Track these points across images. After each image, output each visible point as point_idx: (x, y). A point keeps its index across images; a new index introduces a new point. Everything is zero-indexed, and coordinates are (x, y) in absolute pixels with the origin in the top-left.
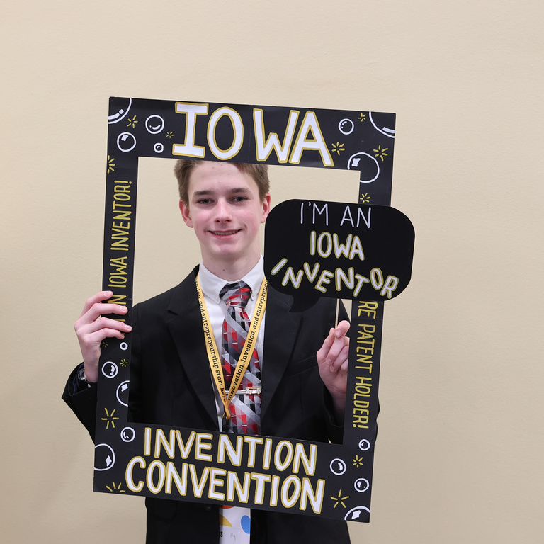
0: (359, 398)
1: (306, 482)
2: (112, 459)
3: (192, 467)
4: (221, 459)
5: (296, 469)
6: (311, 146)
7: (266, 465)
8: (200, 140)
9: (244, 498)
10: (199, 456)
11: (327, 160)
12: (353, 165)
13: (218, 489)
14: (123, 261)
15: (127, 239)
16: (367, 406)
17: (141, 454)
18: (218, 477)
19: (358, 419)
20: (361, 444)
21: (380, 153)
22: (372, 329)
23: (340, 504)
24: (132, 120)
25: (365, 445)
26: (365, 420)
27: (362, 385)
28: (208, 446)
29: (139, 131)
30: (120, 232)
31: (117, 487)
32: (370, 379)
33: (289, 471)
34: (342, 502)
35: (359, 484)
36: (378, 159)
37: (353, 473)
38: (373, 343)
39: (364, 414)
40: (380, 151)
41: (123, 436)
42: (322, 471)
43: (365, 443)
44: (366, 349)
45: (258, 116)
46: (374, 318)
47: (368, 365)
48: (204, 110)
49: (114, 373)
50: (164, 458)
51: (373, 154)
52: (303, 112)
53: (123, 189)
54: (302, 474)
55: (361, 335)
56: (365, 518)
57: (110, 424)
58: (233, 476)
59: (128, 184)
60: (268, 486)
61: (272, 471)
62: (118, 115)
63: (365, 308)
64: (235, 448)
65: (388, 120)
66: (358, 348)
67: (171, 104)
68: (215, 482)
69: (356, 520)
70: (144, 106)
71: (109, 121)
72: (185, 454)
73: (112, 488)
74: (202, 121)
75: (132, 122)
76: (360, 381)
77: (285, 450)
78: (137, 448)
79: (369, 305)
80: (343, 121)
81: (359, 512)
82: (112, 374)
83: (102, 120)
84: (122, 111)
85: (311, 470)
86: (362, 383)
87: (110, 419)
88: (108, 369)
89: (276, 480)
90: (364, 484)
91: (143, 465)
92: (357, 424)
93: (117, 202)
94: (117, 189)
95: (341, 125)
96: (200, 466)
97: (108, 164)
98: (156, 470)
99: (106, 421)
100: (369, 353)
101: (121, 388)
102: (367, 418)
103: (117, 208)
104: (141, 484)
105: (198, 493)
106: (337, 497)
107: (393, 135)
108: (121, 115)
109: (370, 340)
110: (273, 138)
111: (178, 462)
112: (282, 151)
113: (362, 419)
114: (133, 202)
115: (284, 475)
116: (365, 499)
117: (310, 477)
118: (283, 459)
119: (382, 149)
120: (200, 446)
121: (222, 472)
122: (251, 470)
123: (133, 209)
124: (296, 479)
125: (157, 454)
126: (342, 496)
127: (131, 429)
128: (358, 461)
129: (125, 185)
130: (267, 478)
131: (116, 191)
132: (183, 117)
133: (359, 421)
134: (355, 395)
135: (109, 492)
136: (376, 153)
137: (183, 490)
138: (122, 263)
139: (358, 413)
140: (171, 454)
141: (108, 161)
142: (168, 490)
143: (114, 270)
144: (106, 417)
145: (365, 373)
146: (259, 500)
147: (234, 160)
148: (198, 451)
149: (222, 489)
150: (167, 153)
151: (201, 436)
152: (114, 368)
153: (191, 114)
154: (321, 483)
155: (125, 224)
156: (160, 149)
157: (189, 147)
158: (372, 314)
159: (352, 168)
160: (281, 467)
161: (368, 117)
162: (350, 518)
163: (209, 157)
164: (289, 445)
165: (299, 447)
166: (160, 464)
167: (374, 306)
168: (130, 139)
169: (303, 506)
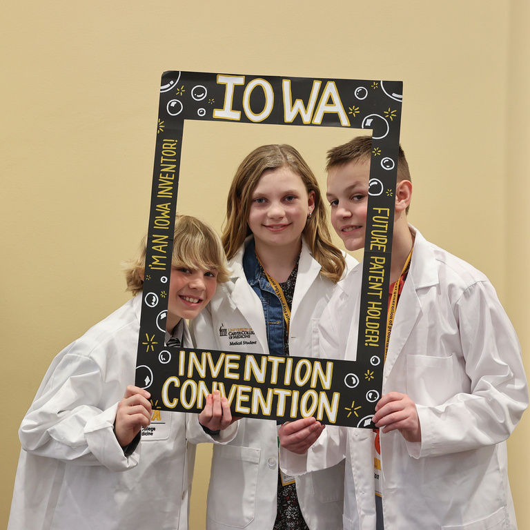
0: (370, 320)
1: (323, 395)
2: (150, 379)
3: (221, 385)
4: (247, 377)
5: (313, 385)
6: (330, 109)
7: (287, 382)
8: (237, 105)
9: (267, 411)
10: (228, 375)
11: (344, 120)
12: (366, 125)
13: (244, 404)
14: (167, 206)
15: (171, 188)
16: (378, 327)
17: (176, 374)
18: (244, 393)
19: (369, 338)
20: (372, 360)
21: (390, 114)
22: (382, 261)
23: (353, 414)
24: (180, 89)
25: (376, 361)
26: (376, 339)
27: (373, 309)
28: (236, 366)
29: (186, 99)
30: (166, 182)
32: (380, 304)
33: (307, 387)
34: (355, 412)
35: (370, 395)
36: (388, 119)
37: (365, 386)
38: (383, 273)
39: (375, 334)
41: (161, 358)
42: (337, 385)
43: (376, 359)
44: (377, 278)
45: (286, 85)
46: (384, 251)
47: (379, 291)
48: (241, 81)
49: (155, 303)
50: (196, 377)
51: (384, 115)
52: (324, 82)
53: (170, 146)
54: (319, 388)
55: (373, 266)
57: (150, 347)
58: (257, 392)
59: (175, 142)
60: (289, 400)
61: (293, 386)
62: (168, 85)
63: (377, 243)
64: (260, 367)
65: (397, 87)
66: (370, 277)
67: (213, 77)
68: (240, 398)
69: (367, 427)
70: (190, 78)
71: (161, 90)
72: (215, 374)
74: (239, 91)
75: (180, 91)
76: (371, 305)
77: (304, 367)
78: (172, 369)
79: (379, 240)
80: (359, 89)
82: (153, 303)
83: (155, 89)
84: (172, 82)
85: (327, 384)
86: (373, 307)
87: (150, 343)
88: (150, 299)
89: (296, 394)
90: (375, 395)
91: (177, 384)
92: (368, 343)
93: (165, 157)
94: (165, 146)
95: (357, 92)
96: (228, 384)
97: (158, 125)
98: (189, 388)
99: (147, 345)
100: (379, 281)
101: (160, 317)
102: (378, 337)
103: (164, 162)
104: (176, 401)
106: (350, 407)
107: (401, 99)
108: (171, 86)
109: (381, 270)
110: (299, 103)
111: (209, 381)
112: (306, 114)
113: (373, 339)
114: (178, 157)
115: (302, 390)
117: (326, 391)
118: (302, 376)
119: (391, 111)
120: (228, 366)
121: (248, 389)
122: (273, 387)
123: (178, 163)
124: (314, 393)
125: (190, 374)
126: (355, 407)
127: (168, 352)
128: (369, 376)
129: (172, 143)
130: (288, 393)
131: (164, 148)
132: (223, 87)
133: (371, 340)
134: (367, 317)
136: (387, 114)
138: (166, 208)
139: (370, 333)
140: (203, 374)
141: (159, 123)
142: (199, 406)
143: (159, 214)
144: (146, 341)
145: (376, 299)
146: (281, 412)
147: (265, 122)
148: (227, 370)
149: (247, 404)
150: (209, 117)
151: (229, 357)
152: (155, 298)
153: (230, 84)
154: (336, 396)
155: (170, 175)
156: (202, 113)
157: (227, 112)
158: (382, 248)
159: (366, 127)
160: (300, 383)
161: (379, 85)
162: (362, 426)
163: (244, 119)
164: (308, 363)
165: (317, 364)
166: (192, 383)
167: (384, 241)
168: (178, 104)
169: (320, 417)
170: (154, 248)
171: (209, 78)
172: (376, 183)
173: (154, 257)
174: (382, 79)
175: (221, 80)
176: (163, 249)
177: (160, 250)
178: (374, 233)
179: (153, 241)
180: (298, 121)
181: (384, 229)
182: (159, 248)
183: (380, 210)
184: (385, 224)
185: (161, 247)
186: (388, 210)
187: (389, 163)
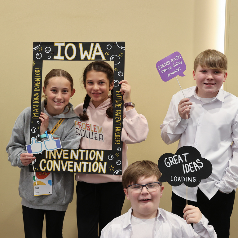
0: (117, 134)
1: (100, 163)
3: (62, 161)
4: (72, 158)
5: (97, 159)
6: (98, 54)
7: (87, 159)
8: (63, 54)
9: (79, 170)
10: (64, 157)
11: (103, 58)
13: (71, 168)
15: (39, 87)
16: (119, 137)
17: (45, 158)
18: (71, 164)
19: (117, 141)
20: (118, 149)
21: (120, 55)
22: (120, 111)
23: (112, 170)
26: (119, 141)
27: (118, 130)
28: (67, 154)
29: (43, 52)
30: (37, 85)
31: (37, 170)
32: (120, 128)
33: (94, 160)
35: (118, 162)
36: (120, 57)
37: (116, 159)
38: (121, 116)
39: (119, 139)
40: (120, 54)
42: (105, 159)
44: (118, 118)
45: (81, 45)
48: (63, 44)
50: (52, 159)
51: (118, 55)
52: (95, 43)
54: (99, 161)
55: (117, 114)
56: (120, 173)
58: (76, 163)
60: (88, 166)
61: (89, 160)
62: (36, 47)
63: (118, 105)
64: (76, 154)
65: (123, 44)
66: (116, 118)
67: (53, 43)
68: (69, 166)
69: (117, 174)
70: (44, 44)
71: (33, 49)
72: (59, 157)
73: (35, 170)
74: (63, 48)
75: (41, 49)
76: (117, 128)
77: (93, 153)
80: (108, 45)
81: (118, 172)
82: (34, 132)
83: (31, 49)
84: (37, 46)
85: (102, 159)
88: (33, 130)
89: (90, 163)
90: (119, 162)
91: (45, 162)
92: (116, 143)
93: (36, 75)
96: (65, 161)
97: (33, 63)
100: (119, 119)
101: (37, 136)
103: (36, 77)
104: (45, 168)
105: (64, 170)
107: (124, 49)
109: (120, 115)
110: (86, 52)
111: (57, 160)
112: (89, 56)
113: (118, 141)
114: (41, 75)
115: (92, 162)
118: (92, 156)
120: (64, 154)
121: (72, 162)
122: (81, 161)
123: (41, 77)
124: (97, 163)
125: (50, 158)
126: (112, 167)
128: (117, 155)
129: (39, 70)
130: (87, 163)
131: (35, 72)
132: (57, 47)
133: (117, 142)
134: (116, 133)
137: (59, 169)
138: (38, 95)
139: (117, 139)
140: (55, 157)
142: (54, 170)
143: (35, 97)
145: (118, 126)
146: (85, 170)
147: (73, 60)
148: (64, 156)
149: (72, 168)
150: (52, 59)
151: (64, 151)
152: (35, 129)
153: (59, 46)
154: (105, 163)
155: (38, 82)
157: (59, 57)
158: (120, 106)
159: (111, 60)
160: (92, 159)
161: (116, 44)
162: (115, 174)
163: (66, 59)
164: (94, 151)
165: (98, 152)
166: (51, 161)
167: (120, 104)
168: (40, 55)
169: (99, 171)
170: (33, 110)
171: (52, 44)
172: (116, 82)
173: (34, 114)
174: (117, 41)
176: (37, 110)
177: (36, 111)
178: (116, 101)
179: (33, 108)
180: (86, 59)
181: (120, 99)
183: (118, 92)
184: (120, 97)
185: (36, 110)
187: (121, 74)
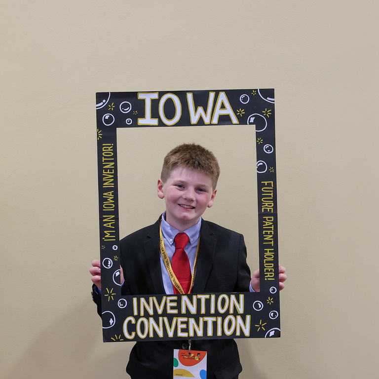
0: (267, 262)
1: (239, 318)
2: (113, 320)
3: (166, 319)
4: (184, 311)
5: (231, 311)
6: (223, 112)
7: (213, 311)
8: (155, 114)
9: (200, 333)
10: (169, 311)
11: (234, 120)
12: (250, 122)
13: (183, 330)
14: (111, 194)
15: (113, 180)
16: (272, 266)
17: (132, 315)
18: (182, 323)
19: (267, 275)
20: (271, 290)
21: (267, 113)
22: (271, 219)
23: (261, 329)
24: (111, 105)
25: (274, 290)
26: (272, 275)
27: (268, 254)
28: (175, 304)
29: (116, 112)
30: (108, 175)
31: (118, 338)
32: (273, 249)
33: (227, 313)
34: (262, 327)
35: (272, 314)
36: (266, 116)
37: (267, 308)
38: (273, 227)
39: (271, 271)
40: (266, 112)
41: (120, 305)
42: (248, 310)
43: (274, 289)
44: (269, 232)
45: (190, 97)
46: (272, 212)
47: (271, 241)
48: (156, 96)
49: (110, 265)
50: (147, 315)
51: (262, 114)
52: (217, 92)
53: (108, 149)
54: (236, 313)
55: (265, 224)
56: (277, 334)
57: (111, 298)
58: (192, 321)
59: (111, 146)
60: (215, 324)
61: (217, 314)
62: (102, 103)
63: (266, 207)
64: (192, 303)
65: (270, 93)
66: (264, 231)
67: (135, 94)
68: (180, 326)
69: (272, 337)
70: (118, 97)
71: (97, 107)
72: (160, 311)
73: (115, 338)
74: (155, 103)
75: (111, 107)
76: (267, 251)
77: (224, 300)
78: (129, 311)
79: (268, 205)
80: (243, 96)
81: (274, 331)
82: (109, 266)
83: (93, 107)
84: (104, 101)
85: (241, 310)
86: (268, 253)
87: (110, 295)
88: (106, 263)
89: (220, 319)
90: (275, 314)
91: (133, 322)
92: (267, 278)
93: (105, 157)
94: (104, 149)
95: (242, 99)
96: (171, 317)
97: (98, 134)
98: (142, 323)
99: (108, 296)
100: (271, 234)
101: (115, 275)
102: (273, 273)
103: (105, 161)
105: (171, 334)
106: (259, 325)
107: (274, 101)
109: (271, 226)
110: (200, 109)
111: (156, 317)
112: (206, 117)
113: (270, 275)
114: (115, 156)
115: (224, 316)
116: (277, 323)
117: (241, 315)
118: (223, 307)
119: (267, 111)
120: (169, 305)
121: (185, 319)
122: (203, 316)
123: (115, 161)
124: (232, 317)
125: (142, 313)
126: (262, 324)
127: (124, 300)
128: (270, 301)
129: (109, 146)
130: (214, 319)
131: (103, 150)
132: (143, 101)
133: (269, 276)
134: (265, 260)
135: (113, 341)
136: (265, 113)
137: (161, 334)
138: (111, 195)
139: (267, 271)
140: (151, 312)
141: (97, 132)
142: (151, 335)
143: (106, 200)
144: (108, 294)
145: (269, 246)
146: (210, 333)
147: (176, 125)
148: (168, 308)
149: (186, 330)
150: (135, 125)
151: (169, 298)
152: (110, 262)
153: (148, 99)
154: (248, 318)
155: (111, 170)
156: (130, 122)
157: (148, 120)
158: (270, 210)
159: (250, 124)
160: (222, 311)
161: (257, 92)
162: (268, 336)
163: (161, 124)
164: (226, 297)
165: (233, 297)
166: (144, 320)
167: (271, 205)
168: (110, 117)
169: (238, 334)
170: (105, 225)
171: (132, 96)
172: (262, 164)
173: (105, 232)
174: (258, 88)
175: (140, 97)
176: (112, 225)
177: (110, 226)
178: (264, 200)
179: (104, 220)
180: (201, 122)
181: (270, 196)
182: (109, 225)
183: (266, 183)
184: (271, 193)
185: (110, 224)
186: (272, 182)
187: (270, 149)
